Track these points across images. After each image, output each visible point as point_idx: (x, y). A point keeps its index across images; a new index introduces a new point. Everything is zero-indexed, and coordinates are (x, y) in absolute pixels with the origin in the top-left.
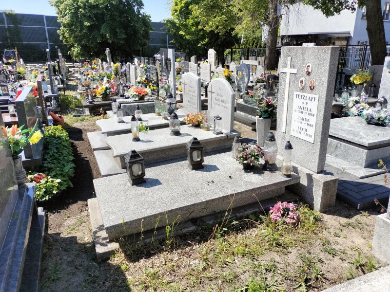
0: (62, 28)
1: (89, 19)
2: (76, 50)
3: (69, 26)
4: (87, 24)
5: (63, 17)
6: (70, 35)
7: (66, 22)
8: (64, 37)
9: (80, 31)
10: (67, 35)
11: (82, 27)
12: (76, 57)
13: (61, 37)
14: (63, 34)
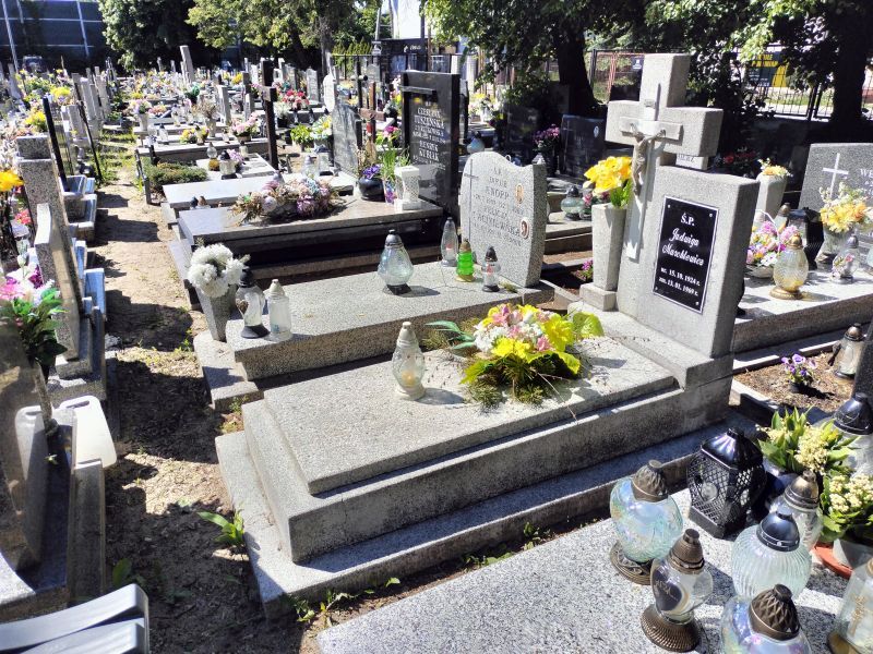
0: (109, 29)
1: (142, 18)
2: (128, 58)
3: (118, 27)
4: (140, 24)
5: (110, 15)
6: (120, 39)
8: (112, 41)
9: (132, 35)
10: (115, 38)
11: (135, 29)
12: (130, 67)
13: (108, 40)
14: (111, 36)
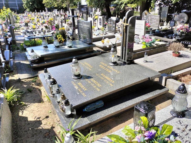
2: (28, 10)
4: (31, 3)
7: (25, 3)
9: (29, 5)
14: (25, 6)
